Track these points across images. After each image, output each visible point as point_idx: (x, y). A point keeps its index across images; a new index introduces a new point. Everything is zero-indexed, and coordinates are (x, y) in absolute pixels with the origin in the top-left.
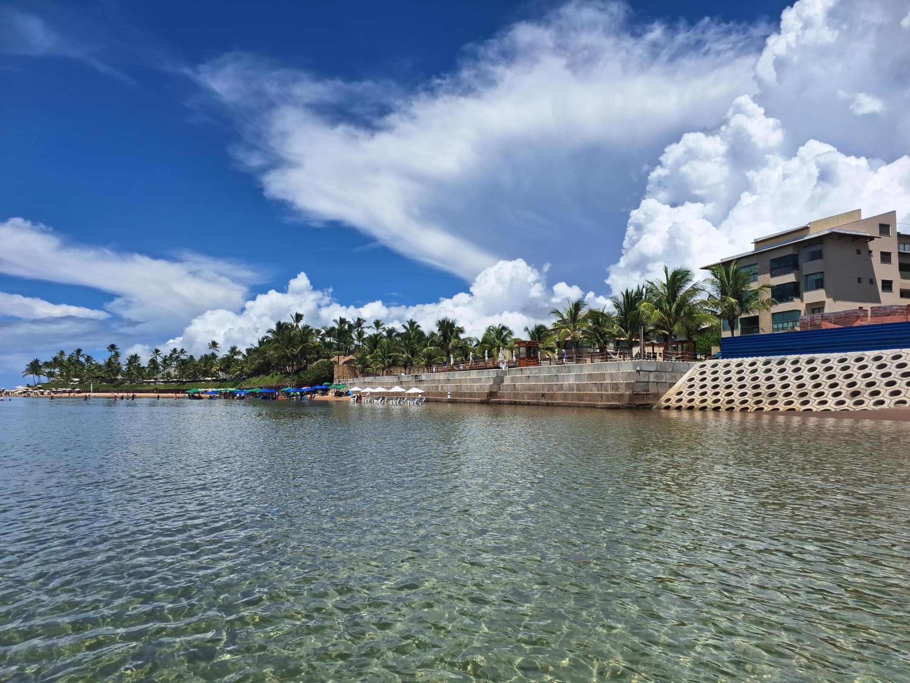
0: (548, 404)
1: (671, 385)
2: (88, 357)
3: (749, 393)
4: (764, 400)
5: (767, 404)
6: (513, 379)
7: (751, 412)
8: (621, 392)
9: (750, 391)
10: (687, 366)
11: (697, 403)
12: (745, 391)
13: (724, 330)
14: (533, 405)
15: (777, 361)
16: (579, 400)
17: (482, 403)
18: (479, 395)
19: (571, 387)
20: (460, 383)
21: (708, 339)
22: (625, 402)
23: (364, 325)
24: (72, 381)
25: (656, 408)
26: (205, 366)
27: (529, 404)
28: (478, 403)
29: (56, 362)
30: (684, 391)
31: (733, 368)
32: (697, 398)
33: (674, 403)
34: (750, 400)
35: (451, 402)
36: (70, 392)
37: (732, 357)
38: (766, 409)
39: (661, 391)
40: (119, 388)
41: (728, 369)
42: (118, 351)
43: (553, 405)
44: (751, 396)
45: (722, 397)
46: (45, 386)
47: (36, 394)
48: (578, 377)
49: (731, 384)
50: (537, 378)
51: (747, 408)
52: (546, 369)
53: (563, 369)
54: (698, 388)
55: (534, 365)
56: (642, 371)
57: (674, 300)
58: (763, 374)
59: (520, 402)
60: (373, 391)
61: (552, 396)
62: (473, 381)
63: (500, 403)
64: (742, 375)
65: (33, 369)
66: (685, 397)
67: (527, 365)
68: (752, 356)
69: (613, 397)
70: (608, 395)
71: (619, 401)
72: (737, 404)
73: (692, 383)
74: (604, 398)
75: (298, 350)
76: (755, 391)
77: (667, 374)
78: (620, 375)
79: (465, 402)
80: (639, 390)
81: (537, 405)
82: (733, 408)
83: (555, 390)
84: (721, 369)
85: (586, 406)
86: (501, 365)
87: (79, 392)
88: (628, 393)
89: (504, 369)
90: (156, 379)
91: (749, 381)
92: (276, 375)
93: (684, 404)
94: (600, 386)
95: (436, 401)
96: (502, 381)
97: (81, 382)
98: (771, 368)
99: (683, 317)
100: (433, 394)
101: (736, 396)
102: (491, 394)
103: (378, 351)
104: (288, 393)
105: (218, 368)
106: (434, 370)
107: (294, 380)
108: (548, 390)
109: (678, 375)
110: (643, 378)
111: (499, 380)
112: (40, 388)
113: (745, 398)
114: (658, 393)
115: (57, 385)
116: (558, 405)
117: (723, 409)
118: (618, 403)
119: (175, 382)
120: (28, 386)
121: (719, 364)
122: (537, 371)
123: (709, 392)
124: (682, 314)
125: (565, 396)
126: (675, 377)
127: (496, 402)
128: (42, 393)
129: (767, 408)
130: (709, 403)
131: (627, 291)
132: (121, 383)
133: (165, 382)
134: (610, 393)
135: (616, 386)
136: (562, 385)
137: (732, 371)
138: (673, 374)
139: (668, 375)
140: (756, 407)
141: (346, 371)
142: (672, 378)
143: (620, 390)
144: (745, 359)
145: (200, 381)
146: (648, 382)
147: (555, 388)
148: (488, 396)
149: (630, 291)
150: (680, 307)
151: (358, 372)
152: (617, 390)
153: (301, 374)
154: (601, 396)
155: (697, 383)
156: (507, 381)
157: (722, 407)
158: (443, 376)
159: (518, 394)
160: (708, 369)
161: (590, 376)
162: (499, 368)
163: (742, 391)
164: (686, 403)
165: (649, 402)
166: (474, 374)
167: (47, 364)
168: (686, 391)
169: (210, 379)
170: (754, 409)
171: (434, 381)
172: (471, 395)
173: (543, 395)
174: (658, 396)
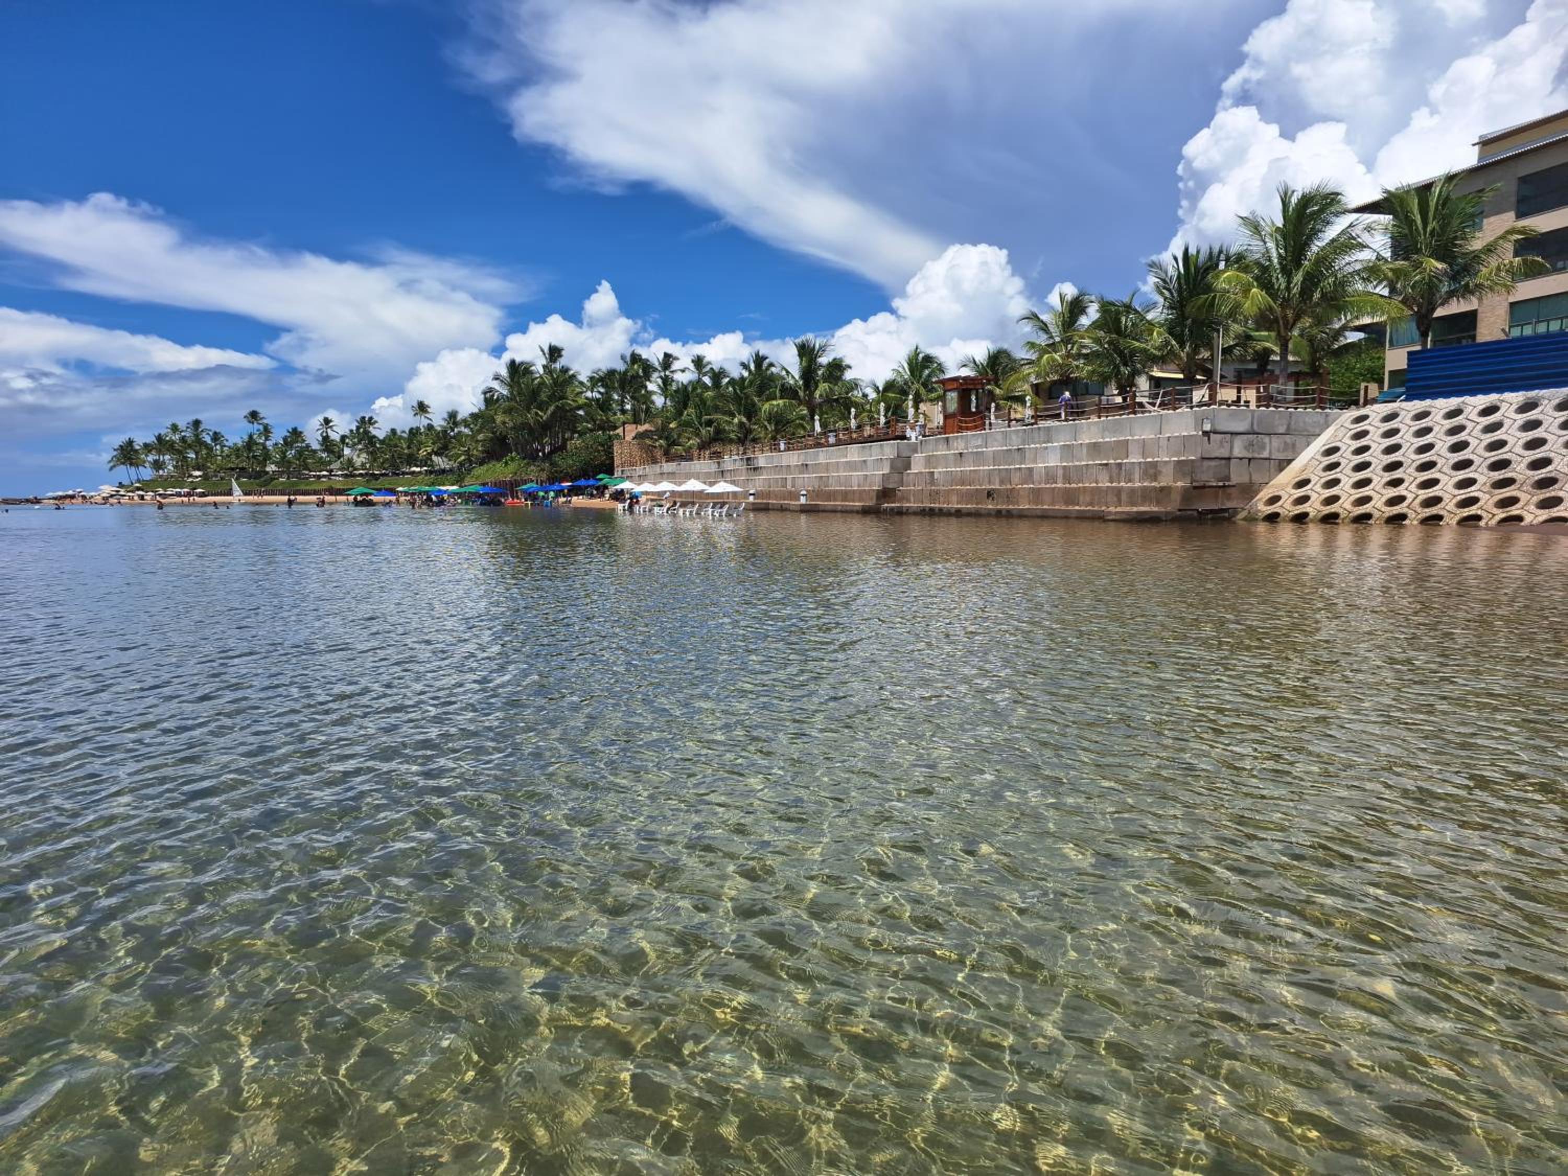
0: (999, 514)
1: (1283, 464)
2: (215, 433)
3: (1481, 479)
4: (1524, 497)
5: (1532, 508)
6: (929, 460)
7: (1487, 528)
8: (1165, 481)
9: (1483, 476)
10: (1322, 421)
11: (1345, 506)
12: (1471, 475)
13: (1391, 344)
14: (970, 514)
15: (1556, 402)
16: (1067, 503)
17: (865, 512)
18: (861, 494)
19: (1050, 475)
20: (827, 470)
21: (1349, 369)
22: (1172, 506)
23: (676, 366)
24: (191, 476)
25: (1245, 519)
26: (409, 447)
27: (958, 514)
28: (858, 512)
29: (162, 445)
30: (1314, 479)
31: (1439, 423)
32: (1347, 493)
33: (1288, 506)
34: (1484, 497)
35: (806, 510)
36: (188, 495)
37: (1434, 396)
38: (1528, 518)
39: (1257, 478)
40: (269, 487)
41: (1424, 423)
42: (265, 421)
43: (1009, 515)
44: (1487, 488)
45: (1410, 490)
46: (146, 486)
47: (131, 498)
48: (1067, 450)
49: (1434, 458)
50: (979, 457)
51: (1478, 518)
52: (999, 437)
53: (1036, 435)
54: (1348, 471)
55: (975, 428)
56: (1215, 432)
57: (1298, 265)
58: (1519, 434)
59: (941, 510)
60: (677, 488)
61: (1010, 495)
62: (851, 466)
63: (900, 513)
64: (1462, 436)
65: (125, 456)
66: (1317, 492)
67: (960, 429)
68: (1486, 392)
69: (1146, 495)
70: (1132, 491)
71: (1158, 503)
72: (1451, 506)
73: (1333, 458)
74: (1124, 497)
75: (549, 412)
76: (1498, 475)
77: (1274, 438)
78: (1164, 443)
79: (834, 511)
80: (1208, 476)
81: (976, 515)
82: (1439, 518)
83: (1016, 482)
84: (1406, 427)
85: (1082, 517)
86: (909, 433)
87: (202, 495)
88: (1179, 484)
89: (913, 440)
90: (332, 471)
91: (1481, 450)
92: (512, 459)
93: (1314, 508)
94: (1115, 470)
95: (782, 509)
96: (908, 466)
97: (205, 477)
98: (1540, 417)
99: (1317, 305)
100: (776, 496)
101: (1447, 488)
102: (886, 494)
103: (690, 412)
104: (532, 496)
105: (429, 449)
106: (782, 447)
107: (543, 470)
108: (1002, 482)
109: (1300, 441)
110: (1217, 448)
111: (902, 464)
112: (138, 489)
113: (1472, 491)
114: (1251, 483)
115: (166, 482)
116: (1022, 516)
117: (1412, 521)
118: (1156, 509)
119: (361, 475)
120: (121, 485)
121: (1403, 413)
122: (979, 442)
123: (1376, 479)
124: (1317, 295)
125: (1036, 494)
126: (1294, 445)
127: (892, 509)
128: (142, 498)
129: (1533, 516)
130: (1378, 506)
131: (1186, 250)
132: (272, 479)
133: (346, 476)
134: (1138, 484)
135: (1152, 470)
136: (1030, 470)
137: (1436, 429)
138: (1288, 438)
139: (1276, 442)
140: (1501, 514)
141: (636, 452)
142: (1285, 450)
143: (1160, 478)
144: (1467, 399)
145: (404, 473)
146: (1229, 459)
147: (1016, 478)
148: (878, 498)
149: (1193, 251)
150: (1312, 280)
151: (658, 453)
152: (1155, 478)
153: (556, 458)
154: (1119, 491)
155: (1347, 459)
156: (918, 466)
157: (1411, 514)
158: (796, 457)
159: (937, 492)
160: (1375, 428)
161: (1095, 448)
162: (903, 437)
163: (1462, 475)
164: (1318, 506)
165: (1229, 505)
166: (854, 453)
167: (147, 447)
168: (1318, 478)
169: (418, 469)
170: (1497, 518)
171: (778, 468)
172: (845, 495)
173: (990, 494)
174: (1249, 491)
